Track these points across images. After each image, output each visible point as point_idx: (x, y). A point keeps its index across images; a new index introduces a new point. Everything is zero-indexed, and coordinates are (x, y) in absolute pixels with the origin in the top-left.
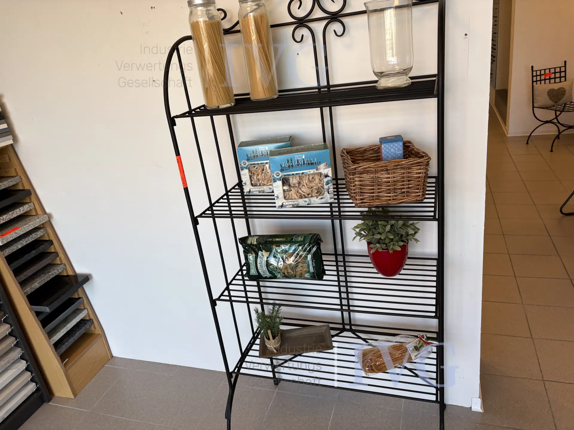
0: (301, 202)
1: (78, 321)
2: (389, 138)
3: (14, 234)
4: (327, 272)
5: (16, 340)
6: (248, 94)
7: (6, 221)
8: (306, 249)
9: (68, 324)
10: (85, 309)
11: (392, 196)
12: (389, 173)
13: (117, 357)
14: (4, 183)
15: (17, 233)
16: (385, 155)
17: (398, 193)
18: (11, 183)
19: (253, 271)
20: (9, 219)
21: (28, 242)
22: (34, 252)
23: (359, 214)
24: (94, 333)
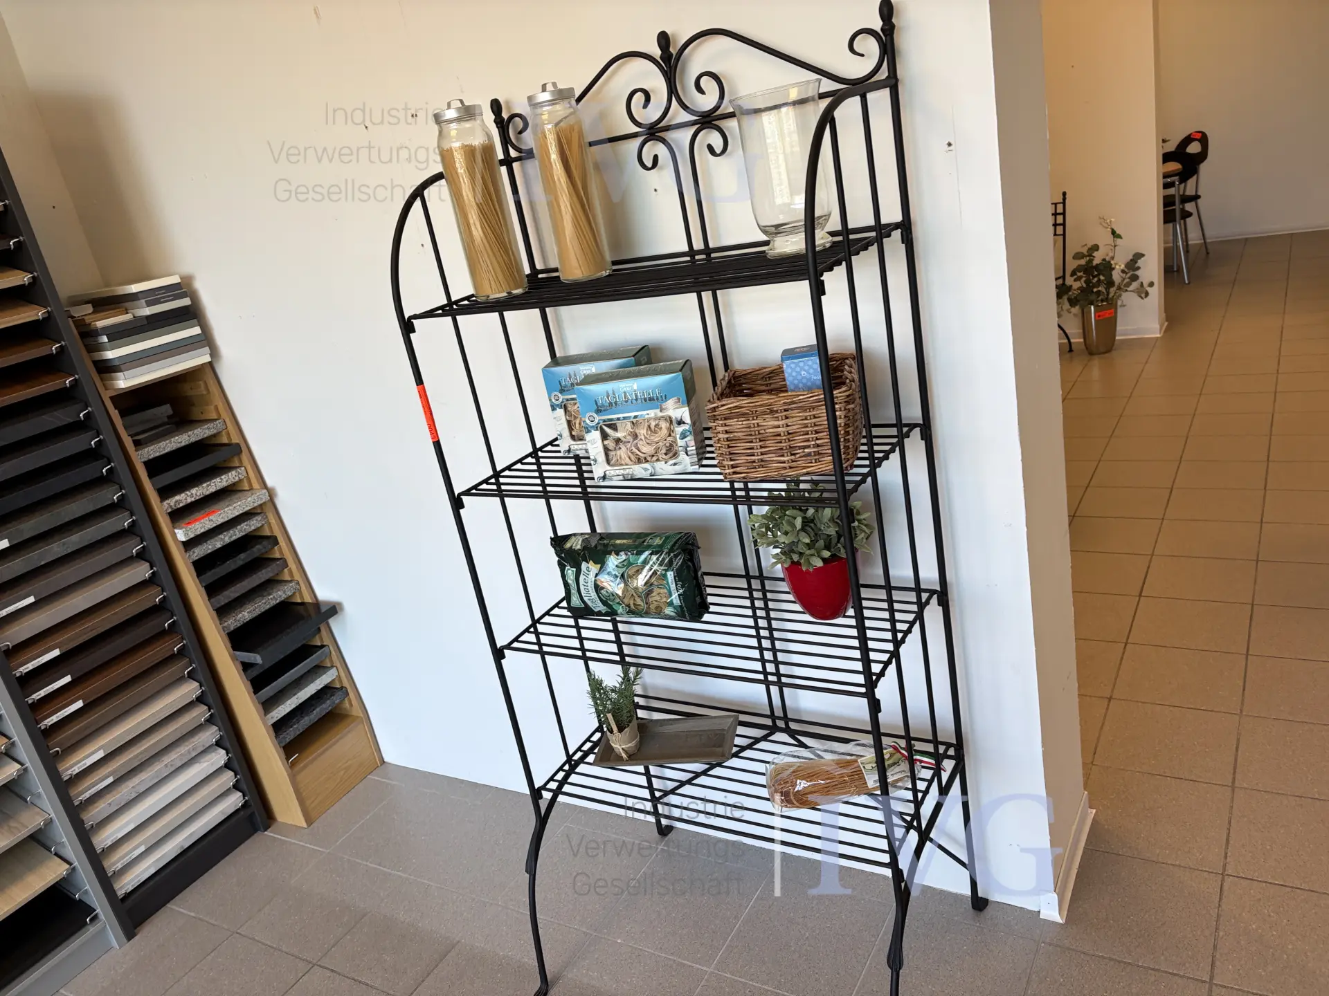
0: (638, 470)
1: (320, 688)
2: (798, 350)
3: (207, 522)
4: (712, 608)
5: (210, 711)
6: (556, 270)
7: (197, 498)
8: (664, 559)
9: (301, 690)
10: (332, 667)
11: (788, 461)
12: (777, 417)
13: (390, 764)
14: (196, 431)
15: (212, 520)
16: (792, 383)
17: (798, 456)
18: (207, 431)
19: (575, 599)
20: (202, 496)
21: (234, 538)
22: (242, 556)
23: (765, 494)
24: (350, 713)
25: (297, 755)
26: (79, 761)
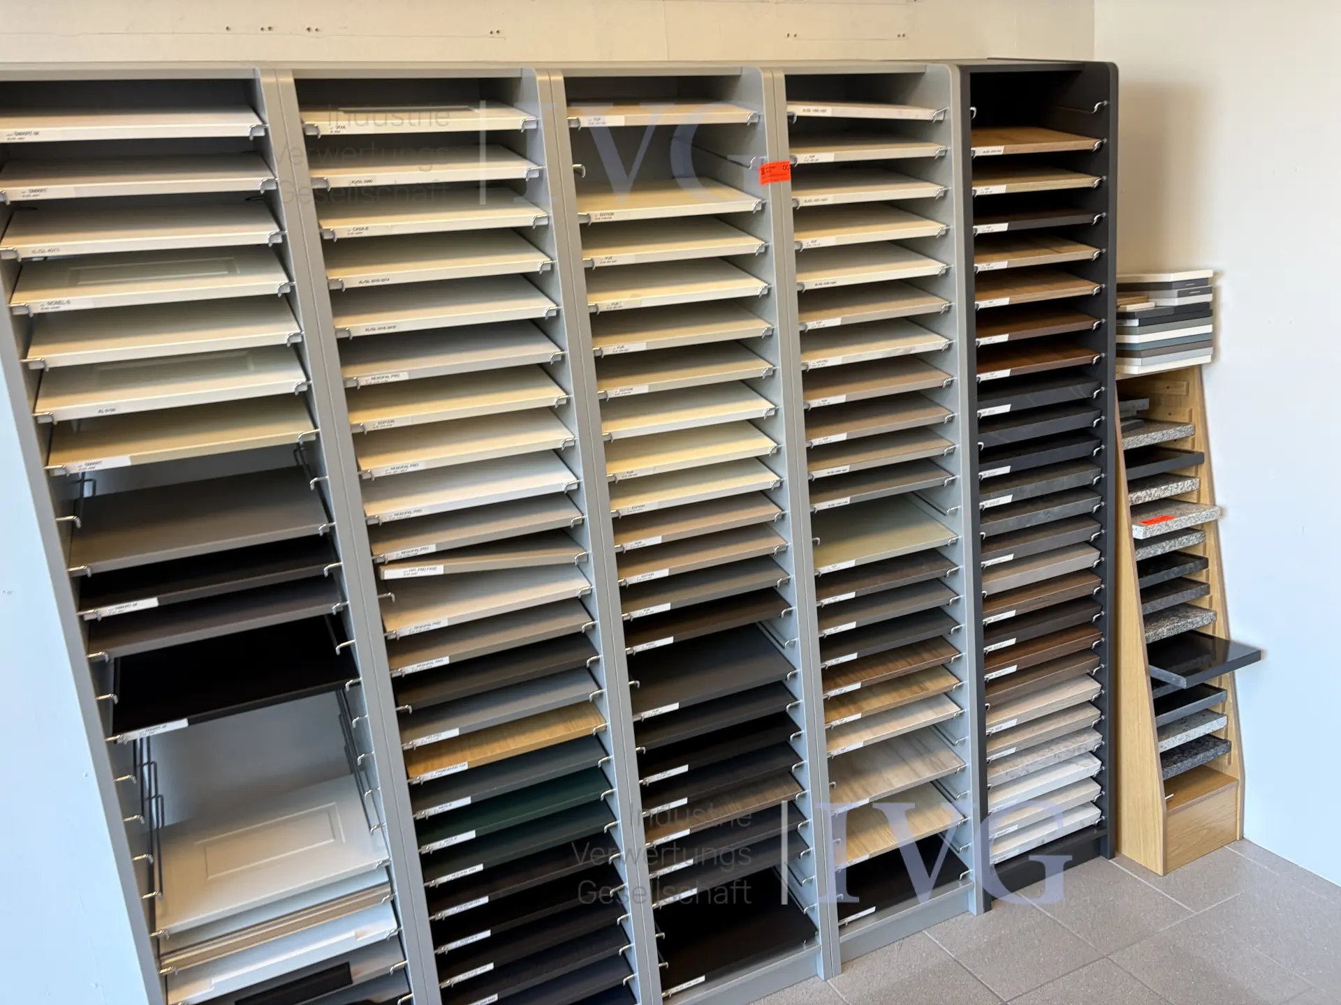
1: (1205, 733)
3: (1164, 526)
5: (1101, 717)
7: (1154, 499)
9: (1191, 728)
13: (1247, 840)
14: (1169, 431)
15: (1168, 525)
18: (1178, 433)
20: (1157, 498)
21: (1173, 549)
22: (1176, 570)
24: (1224, 772)
25: (1172, 795)
26: (1001, 721)
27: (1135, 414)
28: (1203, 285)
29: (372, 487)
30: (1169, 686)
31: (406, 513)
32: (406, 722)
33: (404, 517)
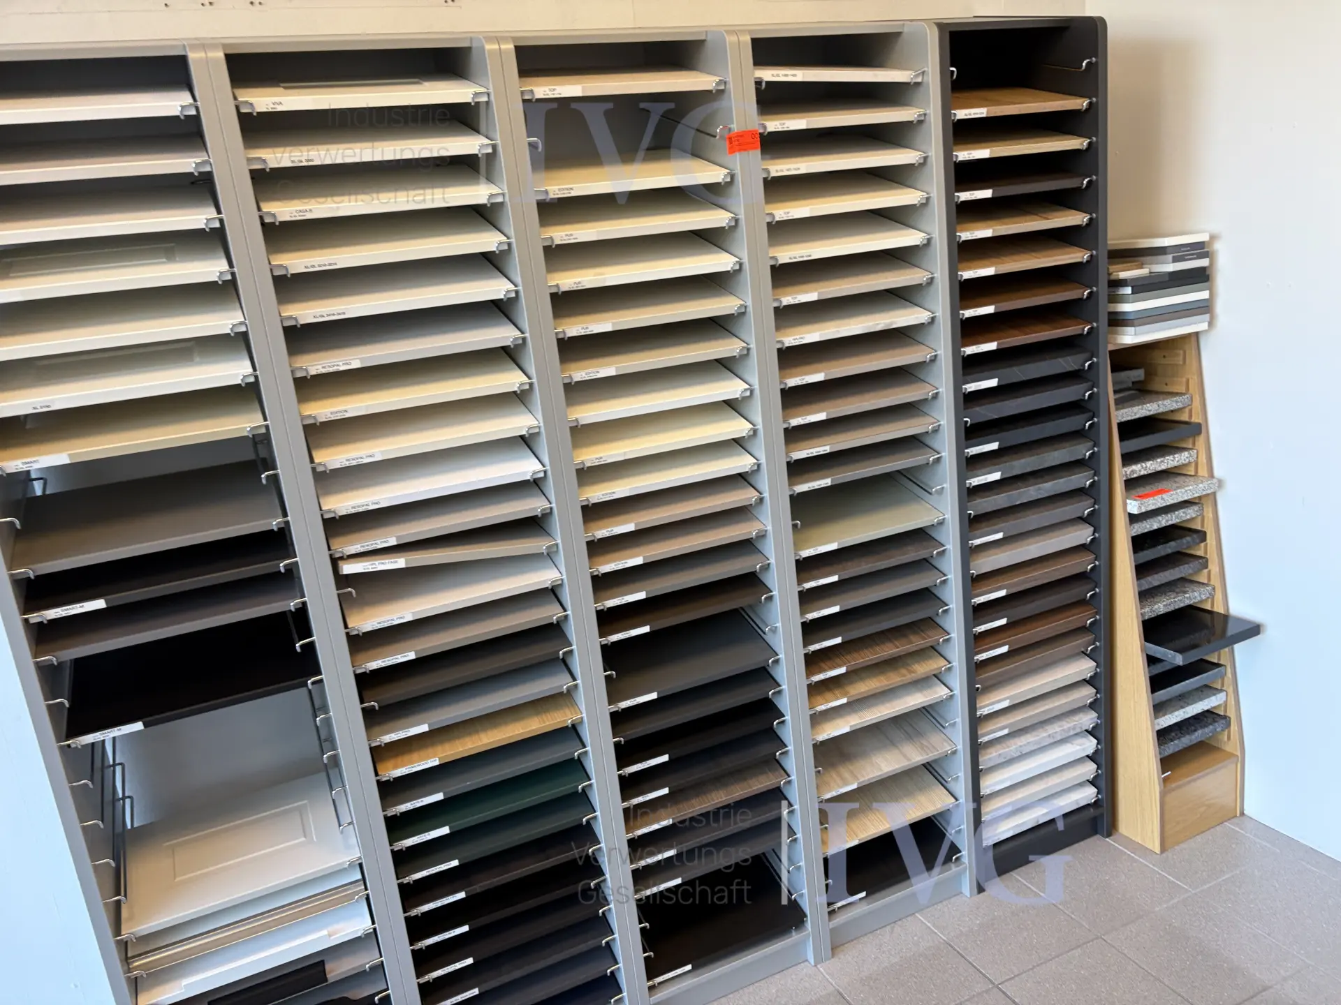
1: (1205, 709)
3: (1160, 500)
5: (1096, 695)
10: (1221, 691)
14: (1165, 402)
15: (1164, 499)
18: (1175, 404)
20: (1153, 471)
21: (1170, 523)
22: (1173, 544)
24: (1223, 748)
25: (1170, 773)
26: (990, 703)
27: (1131, 385)
28: (1200, 249)
29: (326, 480)
30: (1165, 663)
31: (363, 506)
32: (372, 718)
33: (361, 510)
